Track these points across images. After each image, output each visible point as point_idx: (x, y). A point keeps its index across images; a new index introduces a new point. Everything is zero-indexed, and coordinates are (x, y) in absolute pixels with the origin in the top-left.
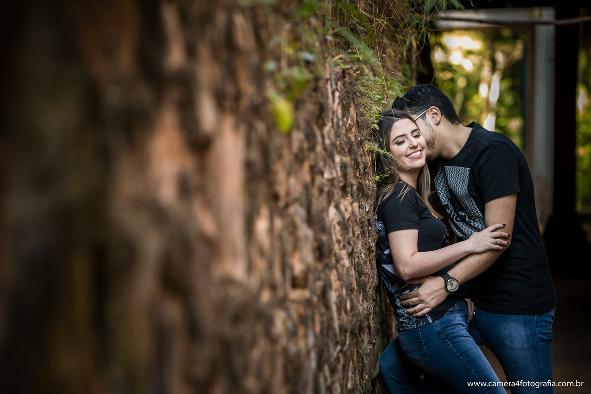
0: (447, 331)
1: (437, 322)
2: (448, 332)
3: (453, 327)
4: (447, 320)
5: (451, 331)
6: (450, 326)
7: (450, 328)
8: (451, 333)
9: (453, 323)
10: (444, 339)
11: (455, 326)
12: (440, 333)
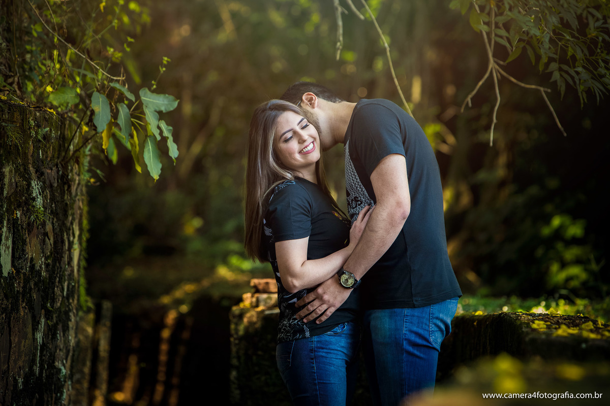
0: (320, 352)
1: (315, 339)
2: (321, 354)
3: (329, 351)
4: (326, 341)
5: (324, 354)
6: (326, 349)
7: (325, 350)
8: (322, 357)
9: (331, 347)
10: (312, 359)
11: (332, 351)
12: (312, 351)
